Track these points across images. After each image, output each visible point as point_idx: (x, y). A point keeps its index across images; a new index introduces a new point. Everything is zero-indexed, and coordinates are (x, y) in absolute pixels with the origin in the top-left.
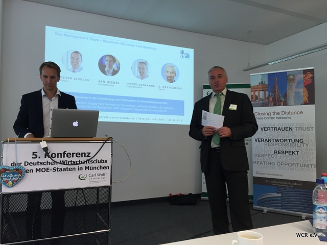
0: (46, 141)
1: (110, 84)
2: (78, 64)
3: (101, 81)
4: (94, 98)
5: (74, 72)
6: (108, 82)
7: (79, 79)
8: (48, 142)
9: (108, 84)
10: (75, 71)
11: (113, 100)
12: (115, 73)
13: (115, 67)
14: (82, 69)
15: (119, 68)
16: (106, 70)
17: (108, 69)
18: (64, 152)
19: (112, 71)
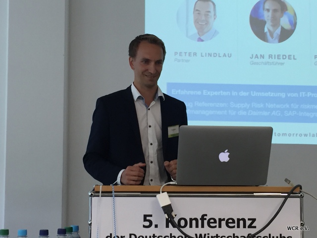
0: (168, 193)
1: (276, 60)
2: (207, 23)
3: (257, 56)
4: (243, 94)
5: (200, 40)
6: (270, 56)
7: (210, 55)
8: (171, 194)
9: (271, 60)
10: (202, 38)
11: (283, 95)
12: (285, 35)
13: (285, 22)
14: (216, 33)
15: (294, 25)
16: (266, 30)
17: (271, 29)
18: (203, 216)
19: (278, 31)
